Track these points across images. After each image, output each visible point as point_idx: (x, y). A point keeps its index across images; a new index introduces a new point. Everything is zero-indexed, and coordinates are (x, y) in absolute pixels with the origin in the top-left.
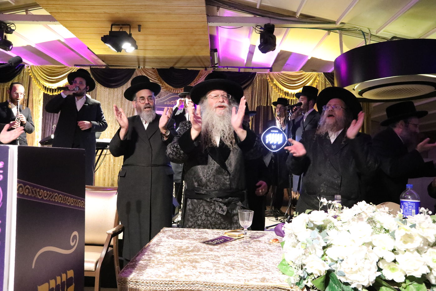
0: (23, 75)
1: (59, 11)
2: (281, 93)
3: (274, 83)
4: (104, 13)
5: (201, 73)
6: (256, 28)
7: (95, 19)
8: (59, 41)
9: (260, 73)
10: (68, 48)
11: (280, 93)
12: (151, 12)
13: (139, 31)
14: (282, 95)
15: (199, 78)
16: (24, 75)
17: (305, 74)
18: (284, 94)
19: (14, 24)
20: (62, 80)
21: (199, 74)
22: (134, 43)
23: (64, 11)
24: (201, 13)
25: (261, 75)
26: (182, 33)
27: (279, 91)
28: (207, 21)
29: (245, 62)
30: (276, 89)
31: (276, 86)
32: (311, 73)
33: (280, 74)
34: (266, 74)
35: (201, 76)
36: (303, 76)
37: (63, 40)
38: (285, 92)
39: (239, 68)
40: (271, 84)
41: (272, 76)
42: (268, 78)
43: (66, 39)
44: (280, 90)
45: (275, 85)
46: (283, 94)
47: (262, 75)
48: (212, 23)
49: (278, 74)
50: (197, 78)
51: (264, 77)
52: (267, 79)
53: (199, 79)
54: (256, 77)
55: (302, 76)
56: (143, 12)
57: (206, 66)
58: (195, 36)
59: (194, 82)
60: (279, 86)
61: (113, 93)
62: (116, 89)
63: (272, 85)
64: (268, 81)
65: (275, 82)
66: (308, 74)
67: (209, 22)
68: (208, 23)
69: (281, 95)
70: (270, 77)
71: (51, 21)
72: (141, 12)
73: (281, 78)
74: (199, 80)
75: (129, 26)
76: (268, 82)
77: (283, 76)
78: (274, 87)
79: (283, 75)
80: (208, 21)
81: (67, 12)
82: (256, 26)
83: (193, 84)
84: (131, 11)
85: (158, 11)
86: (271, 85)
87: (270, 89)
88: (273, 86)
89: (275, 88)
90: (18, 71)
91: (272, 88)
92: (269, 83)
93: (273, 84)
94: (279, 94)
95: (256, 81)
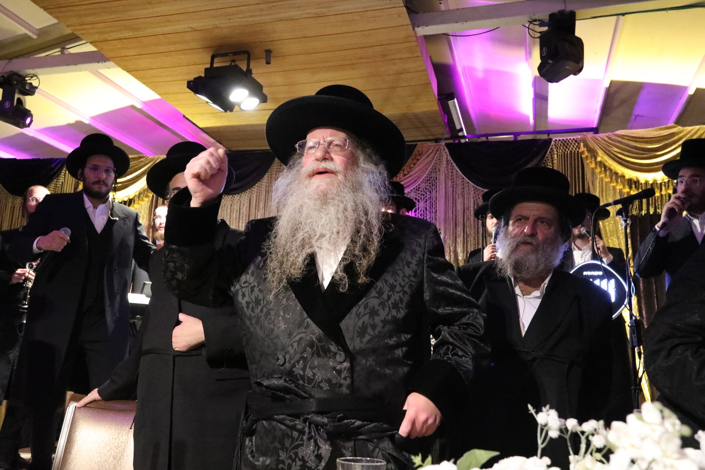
0: (64, 178)
1: (106, 36)
2: (617, 182)
3: (599, 159)
4: (190, 30)
5: (419, 151)
6: (531, 26)
7: (179, 47)
8: (133, 107)
9: (561, 139)
10: (152, 123)
11: (614, 184)
12: (282, 15)
13: (268, 63)
14: (621, 187)
15: (415, 161)
16: (66, 180)
17: (681, 132)
18: (627, 186)
19: (36, 76)
20: (133, 183)
21: (415, 152)
22: (257, 89)
23: (114, 35)
24: (393, 6)
25: (564, 145)
26: (362, 61)
27: (611, 179)
28: (409, 22)
29: (531, 121)
30: (603, 175)
31: (605, 166)
32: (697, 127)
33: (614, 137)
34: (576, 141)
35: (419, 158)
36: (676, 138)
37: (139, 106)
38: (628, 180)
39: (516, 134)
40: (591, 162)
41: (592, 144)
42: (582, 149)
43: (145, 103)
44: (615, 175)
45: (602, 165)
46: (624, 186)
47: (565, 143)
48: (425, 28)
49: (606, 139)
50: (409, 161)
51: (572, 148)
52: (580, 151)
53: (414, 164)
54: (552, 149)
55: (674, 136)
56: (268, 17)
57: (438, 136)
58: (395, 64)
59: (403, 171)
60: (612, 167)
61: (231, 205)
62: (237, 197)
63: (593, 165)
64: (583, 156)
65: (602, 157)
66: (690, 132)
67: (418, 27)
68: (416, 29)
69: (619, 187)
70: (586, 145)
71: (98, 62)
72: (263, 18)
73: (617, 147)
74: (416, 165)
75: (246, 55)
76: (581, 158)
77: (621, 142)
78: (598, 170)
79: (620, 139)
80: (414, 25)
81: (120, 36)
82: (531, 22)
83: (402, 174)
84: (243, 20)
85: (297, 13)
86: (590, 165)
87: (588, 175)
88: (596, 168)
89: (600, 173)
90: (56, 172)
91: (593, 173)
92: (585, 162)
93: (596, 163)
94: (613, 186)
95: (552, 158)
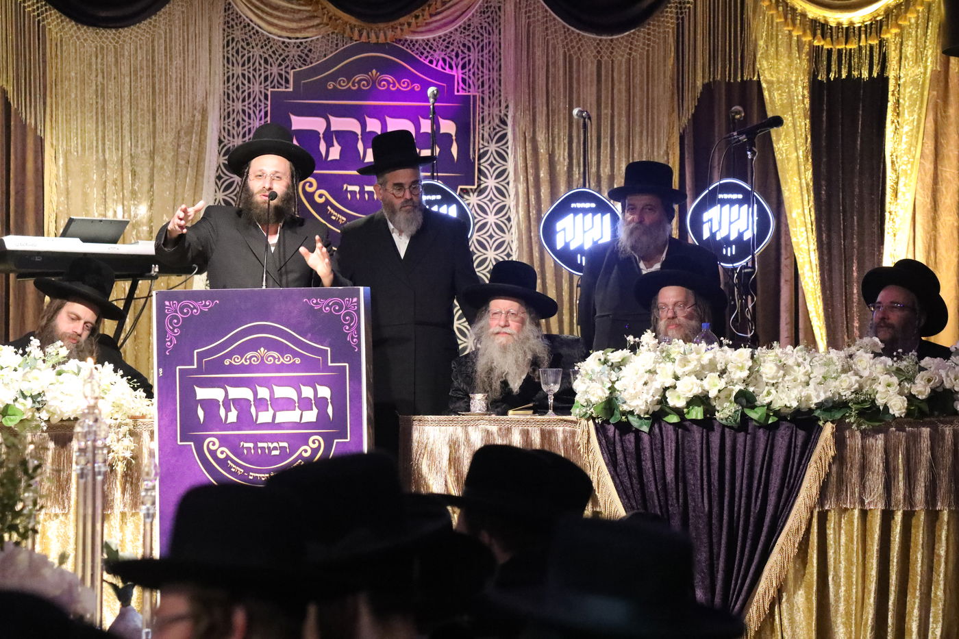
2: (794, 25)
11: (790, 28)
14: (800, 33)
44: (793, 14)
46: (804, 32)
62: (125, 32)
69: (797, 33)
78: (766, 4)
89: (769, 7)
94: (789, 31)
